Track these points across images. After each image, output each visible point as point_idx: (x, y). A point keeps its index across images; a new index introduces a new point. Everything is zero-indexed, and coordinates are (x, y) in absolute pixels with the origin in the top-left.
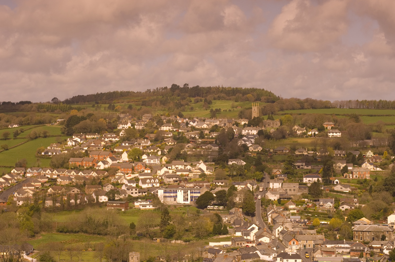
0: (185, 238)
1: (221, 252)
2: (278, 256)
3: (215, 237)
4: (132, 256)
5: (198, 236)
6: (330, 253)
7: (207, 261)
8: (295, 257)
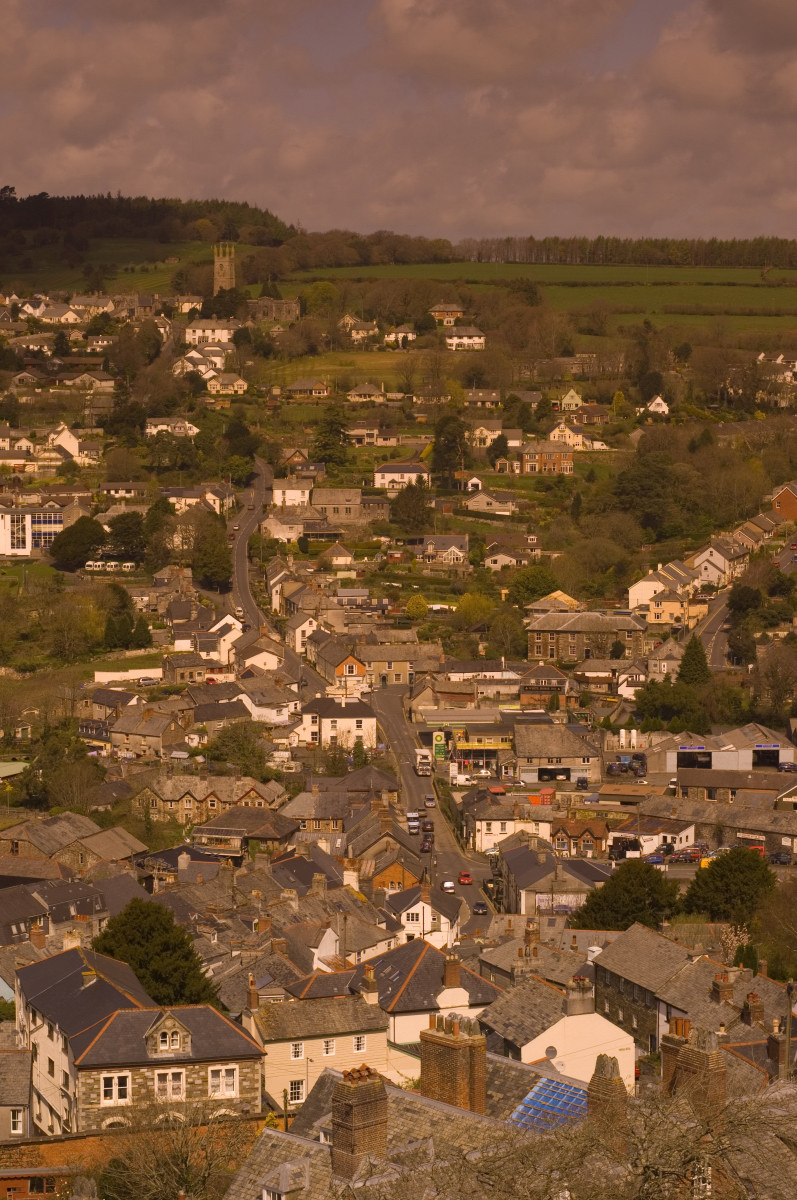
0: (21, 659)
1: (134, 702)
2: (305, 710)
3: (113, 656)
5: (61, 654)
6: (460, 696)
7: (92, 729)
8: (358, 710)
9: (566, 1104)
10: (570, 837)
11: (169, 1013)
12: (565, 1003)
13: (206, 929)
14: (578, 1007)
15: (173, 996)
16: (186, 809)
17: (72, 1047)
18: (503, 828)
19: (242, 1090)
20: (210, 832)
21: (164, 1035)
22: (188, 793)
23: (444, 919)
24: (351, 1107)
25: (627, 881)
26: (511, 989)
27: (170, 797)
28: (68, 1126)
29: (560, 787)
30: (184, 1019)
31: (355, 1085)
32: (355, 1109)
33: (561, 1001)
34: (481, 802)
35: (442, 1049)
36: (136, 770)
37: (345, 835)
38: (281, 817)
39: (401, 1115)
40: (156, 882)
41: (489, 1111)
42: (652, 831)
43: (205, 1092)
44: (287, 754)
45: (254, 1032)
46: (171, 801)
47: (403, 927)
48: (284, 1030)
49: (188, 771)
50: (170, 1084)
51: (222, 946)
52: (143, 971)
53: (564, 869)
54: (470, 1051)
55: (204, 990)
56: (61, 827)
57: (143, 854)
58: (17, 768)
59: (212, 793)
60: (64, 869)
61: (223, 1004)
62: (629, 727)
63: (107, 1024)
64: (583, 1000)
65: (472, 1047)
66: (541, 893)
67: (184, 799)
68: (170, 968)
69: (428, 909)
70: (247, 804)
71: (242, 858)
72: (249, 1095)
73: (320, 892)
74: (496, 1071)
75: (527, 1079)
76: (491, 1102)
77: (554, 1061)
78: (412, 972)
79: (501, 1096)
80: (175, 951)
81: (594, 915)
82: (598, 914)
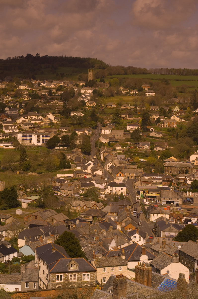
0: (38, 171)
1: (66, 182)
2: (109, 185)
3: (61, 170)
5: (48, 170)
6: (147, 182)
7: (56, 189)
8: (121, 185)
9: (171, 285)
10: (174, 218)
11: (73, 260)
12: (172, 260)
13: (83, 239)
14: (175, 261)
15: (74, 256)
16: (78, 209)
17: (49, 267)
18: (157, 216)
19: (91, 279)
20: (84, 215)
21: (72, 265)
22: (79, 205)
23: (142, 238)
24: (118, 284)
25: (188, 230)
26: (158, 256)
27: (75, 206)
28: (47, 287)
29: (172, 206)
30: (77, 261)
31: (119, 279)
32: (119, 285)
33: (171, 259)
34: (152, 209)
35: (141, 270)
36: (66, 199)
37: (118, 216)
38: (102, 212)
39: (130, 287)
40: (71, 227)
41: (152, 286)
42: (194, 217)
43: (82, 279)
44: (104, 196)
45: (94, 265)
46: (75, 207)
47: (132, 240)
48: (102, 265)
49: (79, 199)
50: (73, 277)
51: (87, 243)
52: (67, 249)
53: (172, 226)
54: (148, 271)
55: (82, 254)
56: (48, 213)
57: (68, 220)
58: (37, 198)
59: (85, 205)
60: (48, 223)
61: (86, 258)
62: (189, 191)
63: (58, 262)
64: (176, 259)
65: (148, 270)
66: (166, 232)
67: (78, 206)
68: (74, 248)
69: (138, 235)
70: (94, 208)
71: (92, 221)
72: (92, 281)
73: (111, 230)
74: (154, 276)
75: (162, 279)
76: (153, 284)
77: (169, 274)
78: (134, 251)
79: (155, 282)
80: (75, 244)
81: (179, 238)
82: (181, 238)
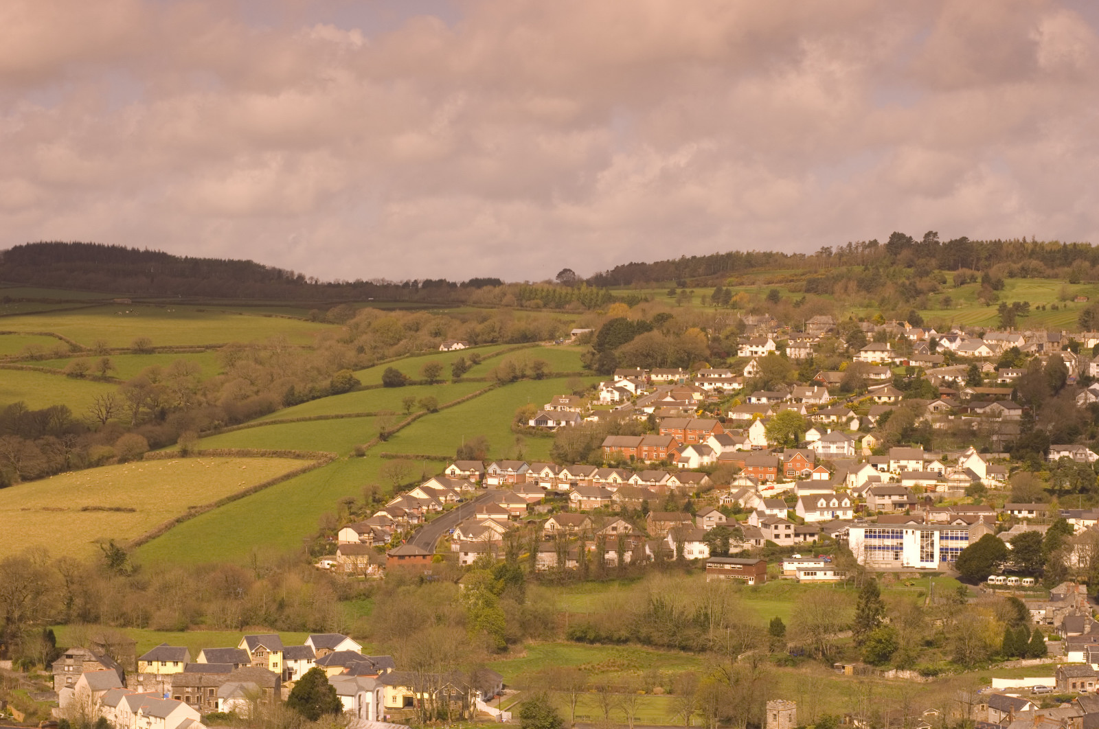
0: (924, 664)
1: (1026, 708)
3: (1010, 665)
4: (775, 712)
5: (962, 661)
